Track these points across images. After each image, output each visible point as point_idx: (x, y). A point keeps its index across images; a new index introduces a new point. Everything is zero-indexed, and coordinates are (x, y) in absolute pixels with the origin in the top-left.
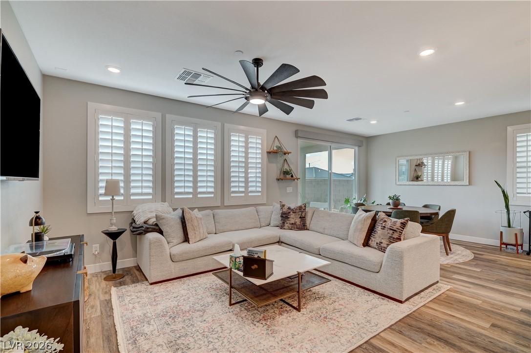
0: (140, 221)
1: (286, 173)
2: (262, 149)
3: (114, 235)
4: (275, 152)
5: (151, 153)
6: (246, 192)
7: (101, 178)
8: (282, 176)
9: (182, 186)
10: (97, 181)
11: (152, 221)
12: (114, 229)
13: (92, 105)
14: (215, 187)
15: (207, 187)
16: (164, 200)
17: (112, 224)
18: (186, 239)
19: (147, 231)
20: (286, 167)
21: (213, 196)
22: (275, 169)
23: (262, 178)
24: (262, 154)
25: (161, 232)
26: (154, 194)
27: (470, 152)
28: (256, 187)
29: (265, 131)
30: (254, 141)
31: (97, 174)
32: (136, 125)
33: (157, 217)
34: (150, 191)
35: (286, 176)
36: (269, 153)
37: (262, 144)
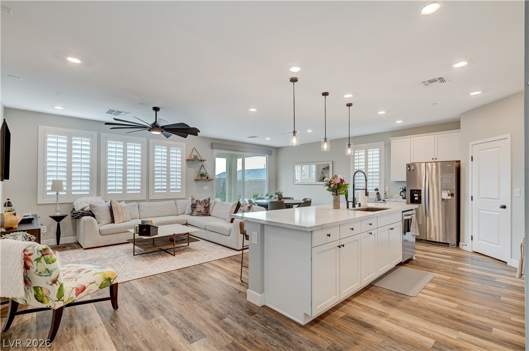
0: (78, 208)
1: (202, 175)
2: (182, 158)
3: (58, 219)
4: (192, 160)
5: (88, 161)
6: (168, 189)
7: (48, 179)
8: (200, 178)
9: (114, 185)
10: (45, 181)
11: (88, 209)
12: (58, 214)
13: (41, 128)
14: (141, 186)
15: (135, 185)
16: (98, 194)
17: (57, 211)
18: (113, 221)
19: (83, 215)
20: (203, 171)
21: (139, 192)
22: (193, 172)
23: (182, 179)
24: (182, 161)
25: (94, 216)
26: (91, 191)
27: (333, 162)
28: (176, 185)
29: (185, 144)
30: (175, 151)
31: (45, 176)
32: (76, 141)
33: (90, 206)
34: (88, 188)
35: (203, 177)
36: (187, 160)
37: (182, 154)
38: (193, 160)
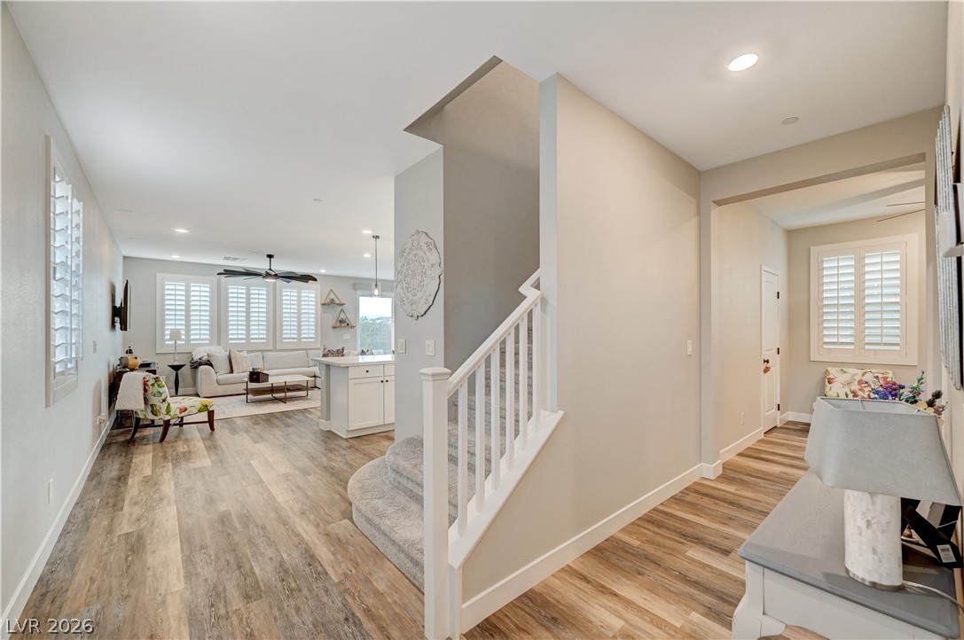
0: (196, 358)
1: (341, 322)
2: (316, 301)
3: (176, 368)
5: (208, 308)
6: (299, 338)
7: (167, 327)
8: (338, 324)
9: (236, 333)
10: (163, 330)
11: (205, 358)
12: (176, 363)
13: (159, 276)
14: (267, 334)
15: (259, 334)
16: (219, 343)
17: (175, 361)
18: (232, 372)
19: (200, 364)
20: (343, 316)
21: (264, 341)
22: (331, 318)
23: (316, 326)
24: (316, 305)
25: (211, 365)
26: (211, 340)
28: (309, 332)
29: (320, 286)
30: (307, 295)
31: (163, 325)
32: (195, 287)
33: (208, 355)
34: (208, 337)
35: (343, 324)
36: (323, 304)
37: (316, 298)
38: (329, 304)
